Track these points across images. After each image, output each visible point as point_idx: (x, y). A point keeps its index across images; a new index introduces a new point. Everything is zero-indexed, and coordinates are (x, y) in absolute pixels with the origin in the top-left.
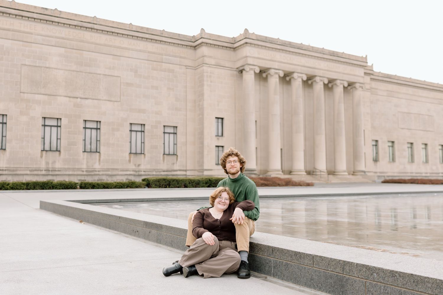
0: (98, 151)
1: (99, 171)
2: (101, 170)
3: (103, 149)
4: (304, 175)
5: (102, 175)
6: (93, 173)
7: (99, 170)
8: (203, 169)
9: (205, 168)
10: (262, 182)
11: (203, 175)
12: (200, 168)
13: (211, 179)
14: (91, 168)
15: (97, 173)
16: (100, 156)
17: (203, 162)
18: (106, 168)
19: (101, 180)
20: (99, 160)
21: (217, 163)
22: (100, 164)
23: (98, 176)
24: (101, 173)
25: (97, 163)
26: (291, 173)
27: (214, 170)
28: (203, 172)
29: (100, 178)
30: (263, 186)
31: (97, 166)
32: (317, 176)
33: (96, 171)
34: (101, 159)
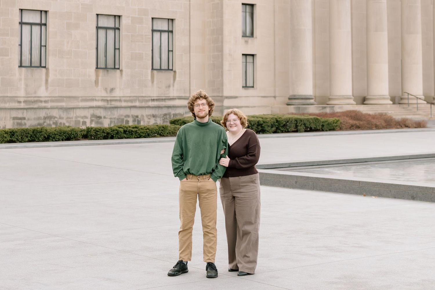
0: (43, 64)
1: (46, 102)
2: (50, 99)
3: (52, 62)
4: (390, 104)
5: (52, 108)
6: (36, 106)
7: (47, 99)
8: (222, 96)
9: (226, 94)
10: (351, 122)
11: (223, 106)
12: (216, 94)
13: (278, 119)
14: (33, 95)
15: (43, 105)
16: (47, 74)
17: (222, 85)
18: (57, 95)
19: (50, 118)
20: (47, 80)
21: (245, 85)
22: (47, 88)
23: (45, 111)
24: (49, 105)
25: (43, 88)
26: (365, 102)
27: (240, 97)
28: (222, 101)
29: (49, 115)
30: (353, 130)
31: (42, 93)
32: (411, 107)
33: (41, 102)
34: (50, 80)
